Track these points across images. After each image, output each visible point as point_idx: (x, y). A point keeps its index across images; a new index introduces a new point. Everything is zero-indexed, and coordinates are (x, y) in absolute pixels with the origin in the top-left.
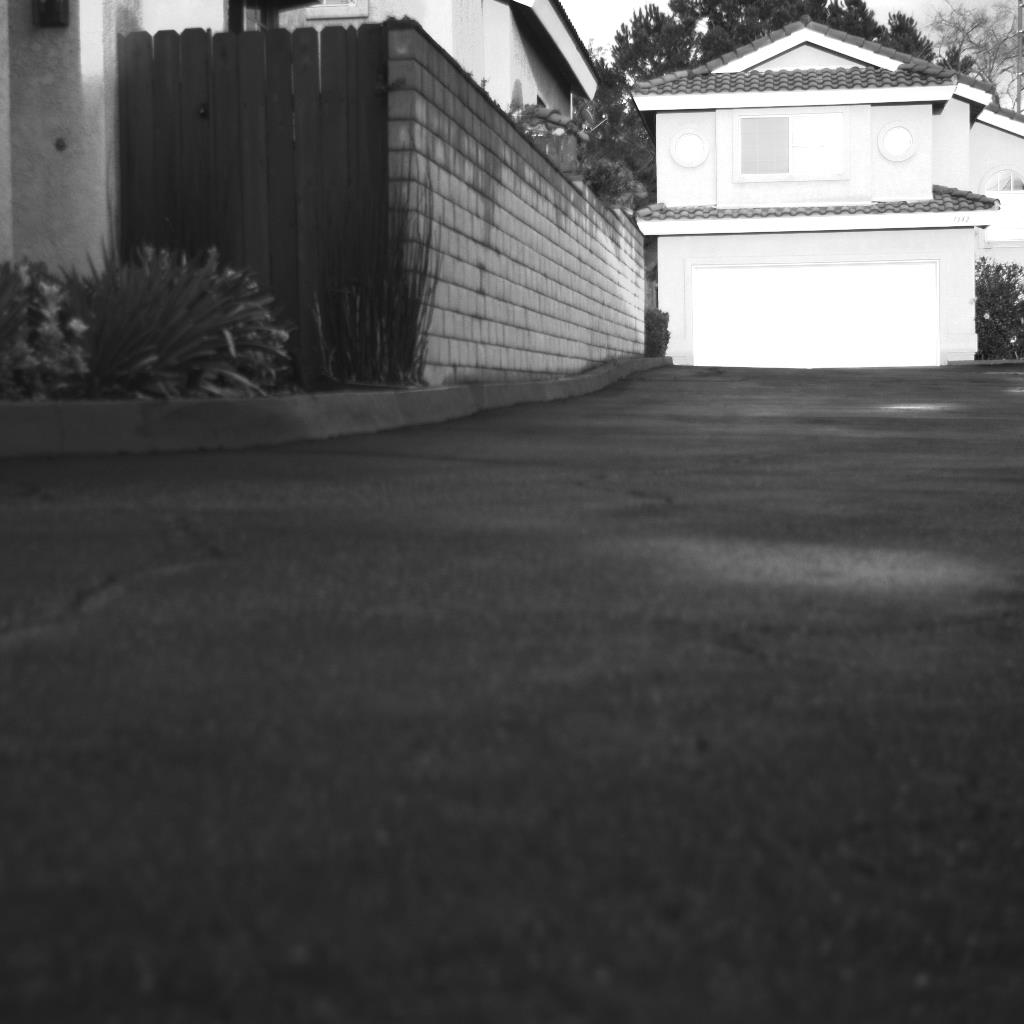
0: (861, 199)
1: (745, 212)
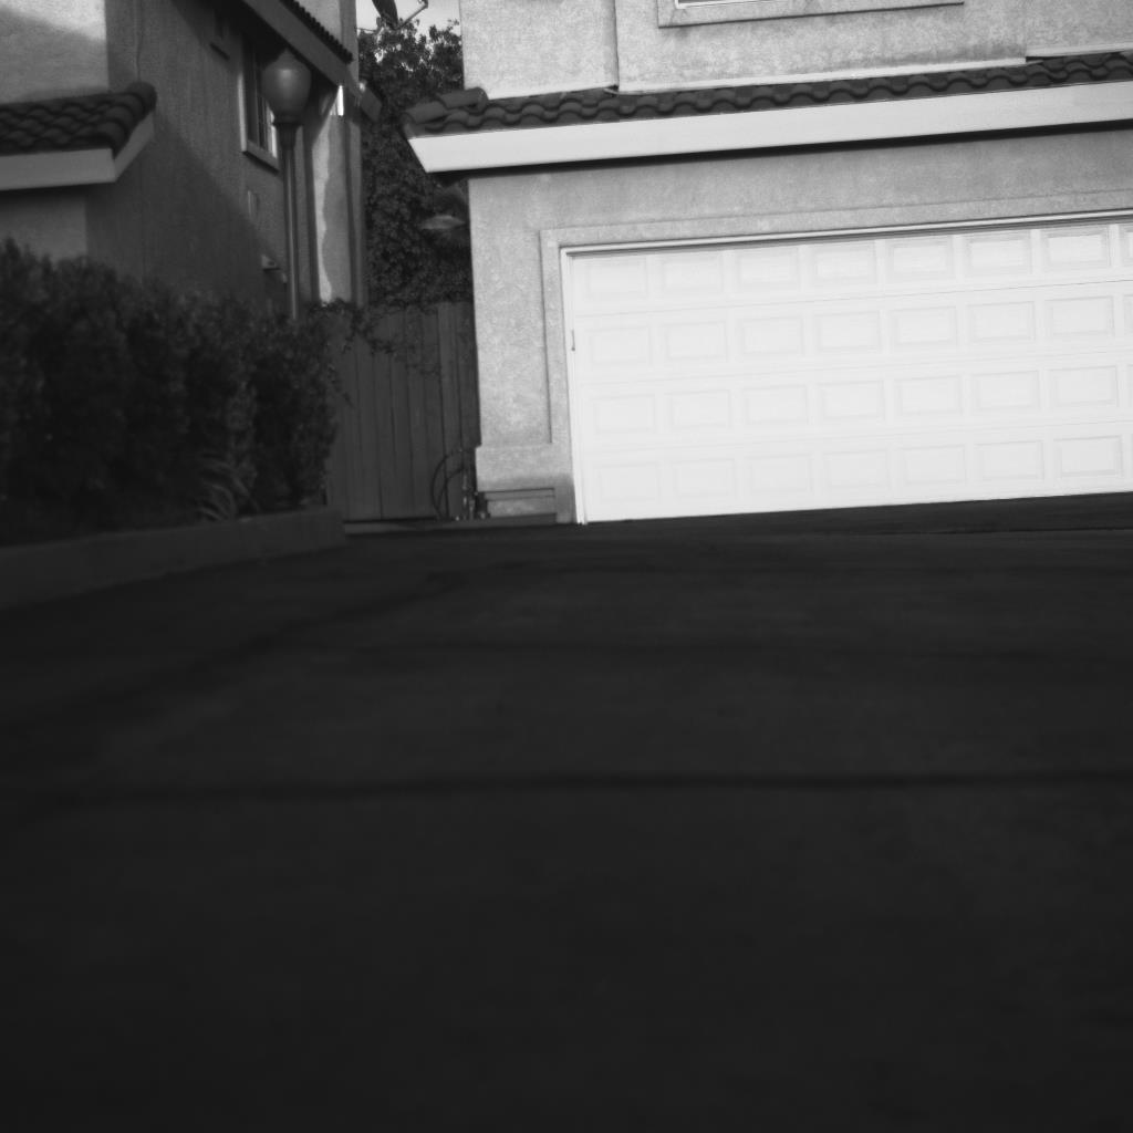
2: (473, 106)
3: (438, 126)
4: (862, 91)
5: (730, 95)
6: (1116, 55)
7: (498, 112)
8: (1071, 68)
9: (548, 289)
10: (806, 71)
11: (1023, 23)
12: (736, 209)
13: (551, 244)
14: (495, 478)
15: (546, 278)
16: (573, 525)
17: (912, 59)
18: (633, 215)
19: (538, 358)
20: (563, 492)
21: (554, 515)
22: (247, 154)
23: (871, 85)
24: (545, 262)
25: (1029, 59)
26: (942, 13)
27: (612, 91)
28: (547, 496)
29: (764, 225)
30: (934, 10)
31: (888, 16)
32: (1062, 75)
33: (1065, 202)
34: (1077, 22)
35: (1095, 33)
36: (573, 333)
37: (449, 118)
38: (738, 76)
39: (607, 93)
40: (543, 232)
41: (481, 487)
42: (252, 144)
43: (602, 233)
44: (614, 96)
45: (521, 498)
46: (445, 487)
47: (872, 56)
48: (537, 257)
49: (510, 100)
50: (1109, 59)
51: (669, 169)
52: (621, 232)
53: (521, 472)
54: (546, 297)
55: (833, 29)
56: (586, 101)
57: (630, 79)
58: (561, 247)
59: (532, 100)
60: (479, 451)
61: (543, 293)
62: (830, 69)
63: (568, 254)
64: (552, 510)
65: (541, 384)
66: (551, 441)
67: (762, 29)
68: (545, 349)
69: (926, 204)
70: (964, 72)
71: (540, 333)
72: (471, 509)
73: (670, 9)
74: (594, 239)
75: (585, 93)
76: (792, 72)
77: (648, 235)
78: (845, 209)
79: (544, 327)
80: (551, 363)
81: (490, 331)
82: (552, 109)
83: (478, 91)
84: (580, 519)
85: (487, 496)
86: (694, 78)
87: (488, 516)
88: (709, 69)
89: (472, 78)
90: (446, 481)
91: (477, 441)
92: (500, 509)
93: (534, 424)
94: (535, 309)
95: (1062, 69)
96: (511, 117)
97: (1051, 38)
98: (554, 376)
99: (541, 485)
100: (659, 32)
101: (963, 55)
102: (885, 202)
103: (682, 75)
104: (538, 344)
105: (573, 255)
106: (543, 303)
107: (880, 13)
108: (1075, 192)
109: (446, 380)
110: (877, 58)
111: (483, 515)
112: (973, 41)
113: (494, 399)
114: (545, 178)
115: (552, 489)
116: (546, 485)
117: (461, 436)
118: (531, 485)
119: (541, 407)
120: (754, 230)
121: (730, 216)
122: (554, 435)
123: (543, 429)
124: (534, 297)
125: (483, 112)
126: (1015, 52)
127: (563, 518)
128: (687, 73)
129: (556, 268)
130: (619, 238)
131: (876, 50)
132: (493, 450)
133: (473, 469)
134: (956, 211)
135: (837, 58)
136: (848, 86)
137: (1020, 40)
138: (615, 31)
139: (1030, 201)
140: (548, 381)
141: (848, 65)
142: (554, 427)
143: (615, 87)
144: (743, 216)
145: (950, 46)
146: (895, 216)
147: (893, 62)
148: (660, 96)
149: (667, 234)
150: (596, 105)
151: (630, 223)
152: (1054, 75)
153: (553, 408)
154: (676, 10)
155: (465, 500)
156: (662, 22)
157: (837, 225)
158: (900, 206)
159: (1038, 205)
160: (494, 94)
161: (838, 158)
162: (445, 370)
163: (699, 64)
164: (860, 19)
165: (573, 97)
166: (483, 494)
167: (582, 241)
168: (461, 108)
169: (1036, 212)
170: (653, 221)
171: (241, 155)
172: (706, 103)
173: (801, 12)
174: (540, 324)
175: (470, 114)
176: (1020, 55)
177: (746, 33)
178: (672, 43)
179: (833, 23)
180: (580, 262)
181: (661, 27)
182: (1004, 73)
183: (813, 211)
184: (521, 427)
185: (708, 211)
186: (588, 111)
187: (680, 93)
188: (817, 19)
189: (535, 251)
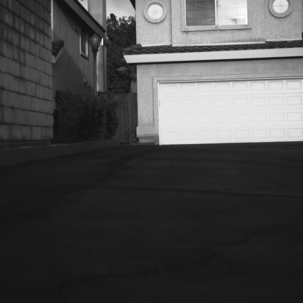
0: (259, 40)
1: (189, 48)
2: (138, 48)
3: (130, 53)
4: (228, 48)
5: (197, 48)
6: (286, 42)
7: (144, 50)
8: (275, 45)
9: (154, 91)
10: (215, 43)
11: (265, 34)
12: (198, 74)
13: (155, 81)
14: (141, 134)
15: (154, 88)
16: (158, 145)
17: (239, 41)
18: (175, 75)
19: (151, 107)
20: (156, 138)
21: (154, 143)
22: (82, 55)
23: (230, 47)
24: (154, 85)
25: (266, 42)
26: (246, 31)
27: (170, 46)
28: (153, 139)
29: (204, 78)
30: (245, 30)
31: (234, 31)
32: (273, 46)
33: (273, 75)
34: (277, 34)
35: (281, 36)
36: (160, 101)
37: (133, 51)
38: (200, 43)
39: (169, 46)
40: (153, 78)
41: (137, 136)
42: (82, 53)
43: (167, 79)
44: (171, 47)
45: (146, 139)
46: (128, 136)
47: (230, 40)
48: (152, 83)
49: (147, 47)
50: (284, 43)
51: (183, 64)
52: (172, 78)
53: (147, 133)
54: (154, 93)
55: (221, 34)
56: (164, 48)
57: (175, 43)
58: (158, 81)
59: (152, 47)
60: (137, 128)
61: (153, 92)
62: (221, 43)
63: (159, 83)
64: (154, 142)
65: (152, 113)
66: (154, 126)
67: (205, 33)
68: (153, 105)
69: (241, 74)
70: (251, 44)
71: (152, 101)
72: (135, 141)
73: (184, 27)
74: (165, 80)
75: (164, 46)
76: (212, 43)
77: (178, 79)
78: (223, 75)
79: (153, 100)
80: (154, 108)
81: (141, 100)
82: (156, 50)
83: (140, 45)
84: (160, 144)
85: (139, 138)
86: (189, 44)
87: (139, 143)
88: (193, 42)
89: (138, 42)
90: (129, 134)
91: (137, 125)
92: (142, 141)
93: (150, 122)
94: (151, 95)
95: (274, 45)
96: (147, 51)
97: (271, 37)
98: (155, 111)
99: (151, 136)
100: (182, 33)
101: (251, 40)
102: (232, 73)
103: (186, 43)
104: (152, 103)
105: (160, 83)
106: (153, 94)
107: (232, 31)
108: (276, 73)
109: (129, 111)
110: (231, 40)
111: (138, 143)
112: (253, 37)
113: (141, 116)
114: (154, 65)
115: (154, 137)
116: (153, 136)
117: (132, 124)
118: (149, 136)
119: (152, 118)
120: (202, 79)
121: (196, 76)
122: (155, 125)
123: (152, 123)
124: (151, 93)
125: (140, 50)
126: (263, 40)
127: (156, 144)
128: (188, 42)
129: (156, 86)
130: (171, 80)
131: (231, 39)
132: (140, 127)
133: (136, 132)
134: (248, 76)
135: (222, 40)
136: (225, 47)
137: (264, 37)
138: (172, 32)
139: (265, 74)
140: (154, 112)
141: (225, 42)
142: (155, 123)
143: (171, 45)
144: (200, 76)
145: (248, 38)
146: (234, 77)
147: (235, 41)
148: (181, 48)
149: (182, 79)
150: (166, 49)
151: (174, 76)
152: (272, 46)
153: (155, 118)
154: (186, 28)
155: (133, 139)
156: (182, 30)
157: (221, 78)
158: (236, 74)
159: (267, 75)
160: (143, 46)
161: (222, 63)
162: (129, 109)
163: (191, 40)
164: (228, 31)
165: (162, 47)
166: (138, 138)
167: (162, 80)
168: (136, 49)
169: (267, 77)
170: (179, 76)
171: (80, 55)
172: (192, 50)
173: (214, 29)
174: (152, 99)
175: (138, 50)
176: (264, 41)
177: (202, 34)
178: (184, 35)
179: (221, 32)
180: (162, 85)
181: (182, 32)
182: (260, 45)
183: (215, 75)
184: (147, 123)
185: (191, 74)
186: (165, 51)
187: (186, 47)
188: (218, 31)
189: (152, 82)
